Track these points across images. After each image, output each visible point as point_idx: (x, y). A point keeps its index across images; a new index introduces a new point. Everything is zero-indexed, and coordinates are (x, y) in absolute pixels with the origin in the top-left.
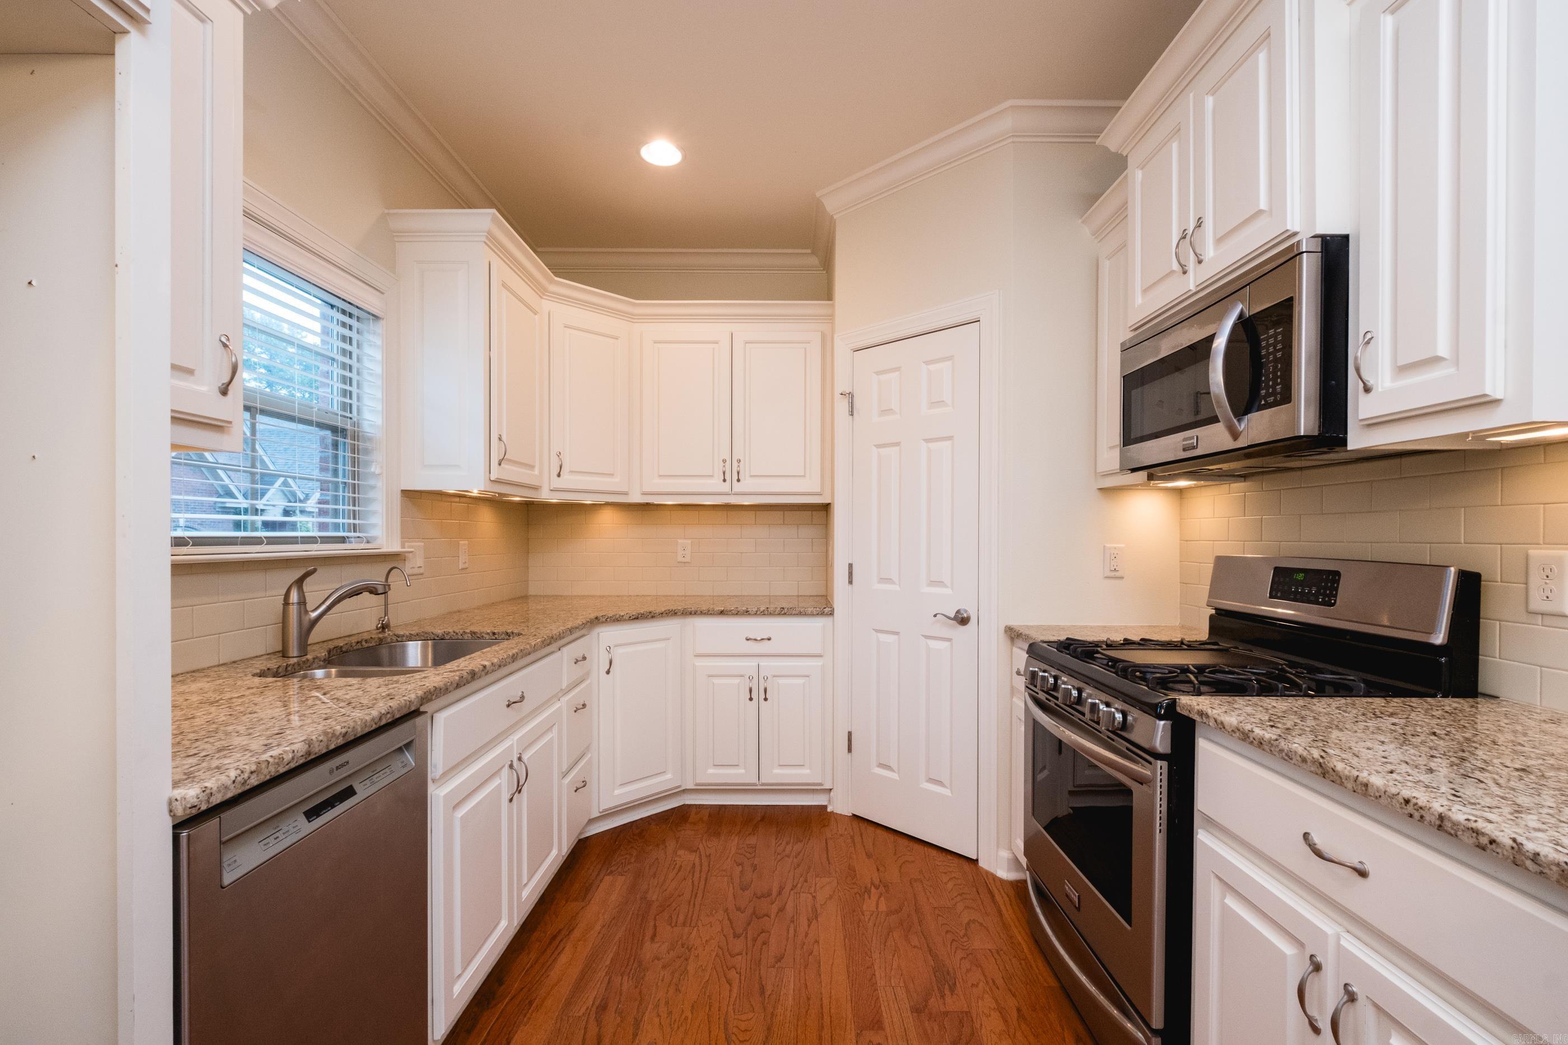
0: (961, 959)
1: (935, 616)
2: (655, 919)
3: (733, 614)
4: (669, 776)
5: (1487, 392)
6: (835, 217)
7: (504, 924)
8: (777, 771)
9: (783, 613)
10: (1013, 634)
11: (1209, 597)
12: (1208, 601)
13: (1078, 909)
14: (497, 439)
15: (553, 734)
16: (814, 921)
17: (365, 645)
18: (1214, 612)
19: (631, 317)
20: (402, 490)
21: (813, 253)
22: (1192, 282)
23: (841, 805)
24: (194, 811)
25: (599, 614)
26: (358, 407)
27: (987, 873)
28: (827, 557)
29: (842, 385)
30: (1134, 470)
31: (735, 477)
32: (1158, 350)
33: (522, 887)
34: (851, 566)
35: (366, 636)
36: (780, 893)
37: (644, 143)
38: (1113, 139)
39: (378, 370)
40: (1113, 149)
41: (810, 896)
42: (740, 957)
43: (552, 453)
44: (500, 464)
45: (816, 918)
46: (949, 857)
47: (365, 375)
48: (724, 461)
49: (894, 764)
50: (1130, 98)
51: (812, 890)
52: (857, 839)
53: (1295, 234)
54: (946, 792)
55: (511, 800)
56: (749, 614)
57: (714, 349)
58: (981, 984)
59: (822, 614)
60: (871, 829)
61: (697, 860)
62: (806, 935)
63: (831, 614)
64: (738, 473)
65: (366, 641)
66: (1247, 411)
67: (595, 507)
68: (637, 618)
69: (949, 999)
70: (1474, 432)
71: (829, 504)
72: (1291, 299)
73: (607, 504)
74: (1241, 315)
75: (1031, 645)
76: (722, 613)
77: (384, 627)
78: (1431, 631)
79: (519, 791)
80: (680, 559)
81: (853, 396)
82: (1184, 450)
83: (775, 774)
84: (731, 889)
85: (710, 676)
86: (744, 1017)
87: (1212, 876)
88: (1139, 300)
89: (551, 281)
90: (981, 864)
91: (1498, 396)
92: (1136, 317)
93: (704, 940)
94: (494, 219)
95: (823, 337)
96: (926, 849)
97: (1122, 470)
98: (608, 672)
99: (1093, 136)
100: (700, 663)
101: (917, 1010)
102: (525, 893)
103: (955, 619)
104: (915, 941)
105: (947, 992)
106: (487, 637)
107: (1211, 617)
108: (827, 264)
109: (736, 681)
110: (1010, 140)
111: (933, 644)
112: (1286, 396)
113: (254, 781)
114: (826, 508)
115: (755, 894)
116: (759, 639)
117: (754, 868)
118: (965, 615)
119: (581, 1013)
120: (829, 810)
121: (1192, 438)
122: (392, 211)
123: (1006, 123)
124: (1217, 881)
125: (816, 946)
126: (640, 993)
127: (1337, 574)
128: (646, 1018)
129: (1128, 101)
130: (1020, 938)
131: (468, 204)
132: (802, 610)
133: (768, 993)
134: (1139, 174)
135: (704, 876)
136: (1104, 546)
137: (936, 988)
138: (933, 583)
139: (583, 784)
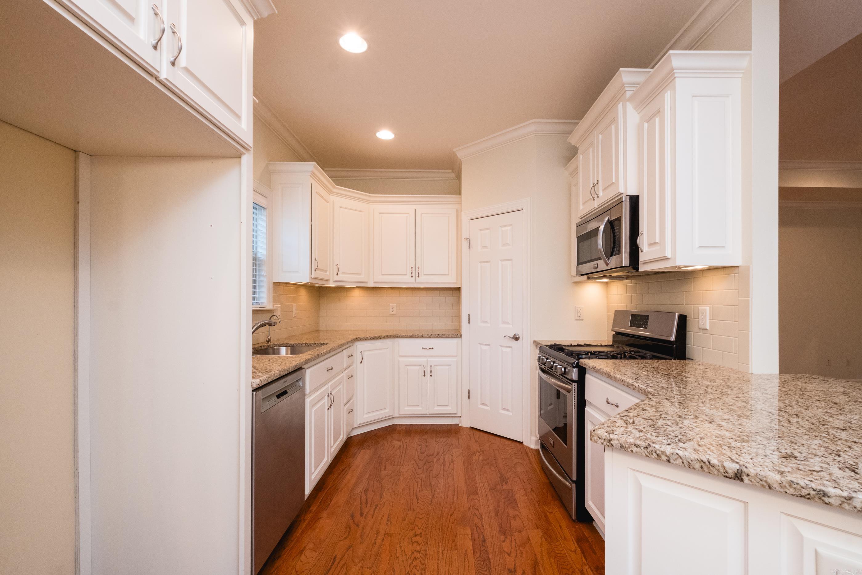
0: (511, 474)
1: (505, 337)
2: (385, 464)
3: (416, 337)
4: (387, 410)
5: (666, 255)
6: (462, 160)
7: (326, 459)
8: (436, 408)
9: (439, 336)
10: (536, 343)
11: (612, 327)
12: (612, 329)
13: (553, 447)
14: (314, 260)
15: (341, 386)
16: (452, 464)
17: (263, 348)
18: (614, 333)
19: (369, 202)
20: (273, 282)
21: (453, 172)
22: (596, 204)
23: (465, 423)
24: (258, 386)
25: (358, 337)
26: (256, 247)
27: (526, 447)
28: (459, 312)
29: (465, 235)
30: (582, 275)
31: (417, 275)
32: (586, 229)
33: (332, 447)
34: (469, 315)
35: (261, 345)
36: (437, 454)
37: (378, 131)
38: (573, 140)
39: (265, 230)
40: (573, 144)
41: (450, 455)
42: (421, 475)
43: (334, 264)
44: (315, 271)
45: (453, 462)
46: (511, 442)
47: (259, 233)
48: (412, 268)
49: (488, 404)
50: (583, 119)
51: (451, 453)
52: (472, 436)
53: (622, 194)
54: (510, 414)
55: (328, 409)
56: (424, 337)
57: (407, 217)
58: (518, 482)
59: (456, 337)
60: (478, 433)
61: (401, 444)
62: (449, 467)
63: (461, 337)
64: (418, 273)
65: (263, 346)
66: (612, 255)
67: (351, 288)
68: (374, 339)
69: (505, 486)
70: (678, 266)
71: (460, 288)
72: (620, 217)
73: (357, 287)
74: (608, 220)
75: (540, 347)
76: (411, 337)
77: (269, 341)
78: (671, 336)
79: (331, 407)
80: (391, 313)
81: (470, 240)
82: (594, 269)
83: (435, 409)
84: (417, 453)
85: (406, 365)
86: (424, 492)
87: (589, 421)
88: (582, 207)
89: (334, 188)
90: (524, 444)
91: (669, 257)
92: (582, 214)
93: (406, 470)
94: (315, 167)
95: (457, 211)
96: (501, 439)
97: (577, 275)
98: (361, 363)
99: (569, 134)
100: (402, 359)
101: (491, 489)
102: (333, 450)
103: (513, 338)
104: (493, 469)
105: (504, 484)
106: (313, 345)
107: (613, 335)
108: (459, 176)
109: (417, 368)
110: (535, 135)
111: (505, 349)
112: (619, 252)
113: (269, 381)
114: (459, 289)
115: (427, 455)
116: (428, 348)
117: (427, 446)
118: (518, 337)
119: (358, 492)
120: (460, 425)
121: (595, 264)
122: (270, 163)
123: (533, 128)
124: (590, 423)
125: (452, 471)
126: (381, 486)
127: (648, 316)
128: (385, 493)
129: (582, 121)
130: (536, 468)
131: (304, 160)
132: (447, 335)
133: (432, 485)
134: (581, 157)
135: (404, 449)
136: (575, 307)
137: (500, 483)
138: (504, 323)
139: (351, 411)
